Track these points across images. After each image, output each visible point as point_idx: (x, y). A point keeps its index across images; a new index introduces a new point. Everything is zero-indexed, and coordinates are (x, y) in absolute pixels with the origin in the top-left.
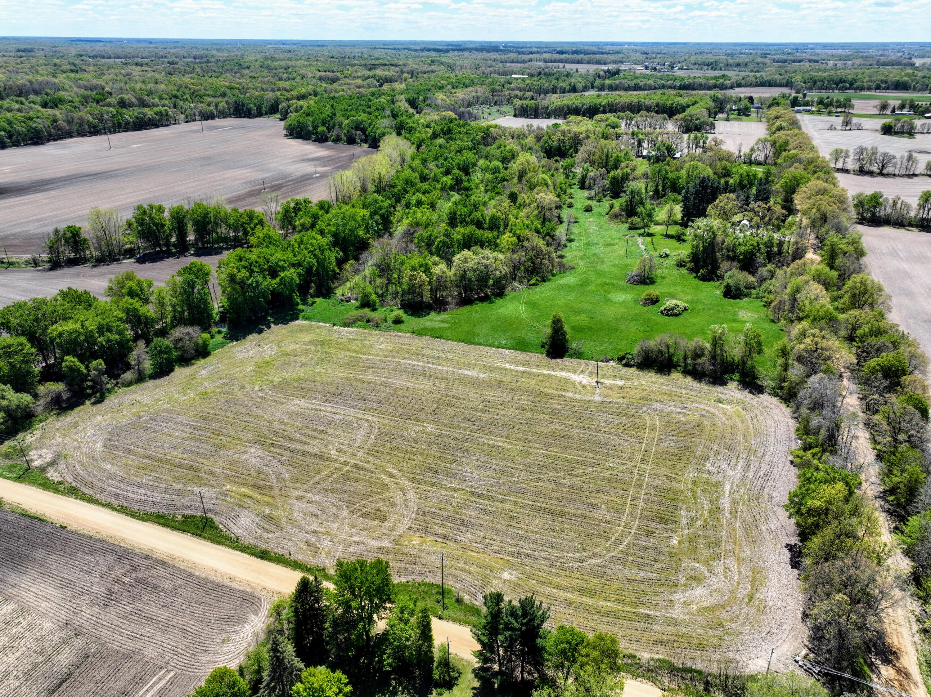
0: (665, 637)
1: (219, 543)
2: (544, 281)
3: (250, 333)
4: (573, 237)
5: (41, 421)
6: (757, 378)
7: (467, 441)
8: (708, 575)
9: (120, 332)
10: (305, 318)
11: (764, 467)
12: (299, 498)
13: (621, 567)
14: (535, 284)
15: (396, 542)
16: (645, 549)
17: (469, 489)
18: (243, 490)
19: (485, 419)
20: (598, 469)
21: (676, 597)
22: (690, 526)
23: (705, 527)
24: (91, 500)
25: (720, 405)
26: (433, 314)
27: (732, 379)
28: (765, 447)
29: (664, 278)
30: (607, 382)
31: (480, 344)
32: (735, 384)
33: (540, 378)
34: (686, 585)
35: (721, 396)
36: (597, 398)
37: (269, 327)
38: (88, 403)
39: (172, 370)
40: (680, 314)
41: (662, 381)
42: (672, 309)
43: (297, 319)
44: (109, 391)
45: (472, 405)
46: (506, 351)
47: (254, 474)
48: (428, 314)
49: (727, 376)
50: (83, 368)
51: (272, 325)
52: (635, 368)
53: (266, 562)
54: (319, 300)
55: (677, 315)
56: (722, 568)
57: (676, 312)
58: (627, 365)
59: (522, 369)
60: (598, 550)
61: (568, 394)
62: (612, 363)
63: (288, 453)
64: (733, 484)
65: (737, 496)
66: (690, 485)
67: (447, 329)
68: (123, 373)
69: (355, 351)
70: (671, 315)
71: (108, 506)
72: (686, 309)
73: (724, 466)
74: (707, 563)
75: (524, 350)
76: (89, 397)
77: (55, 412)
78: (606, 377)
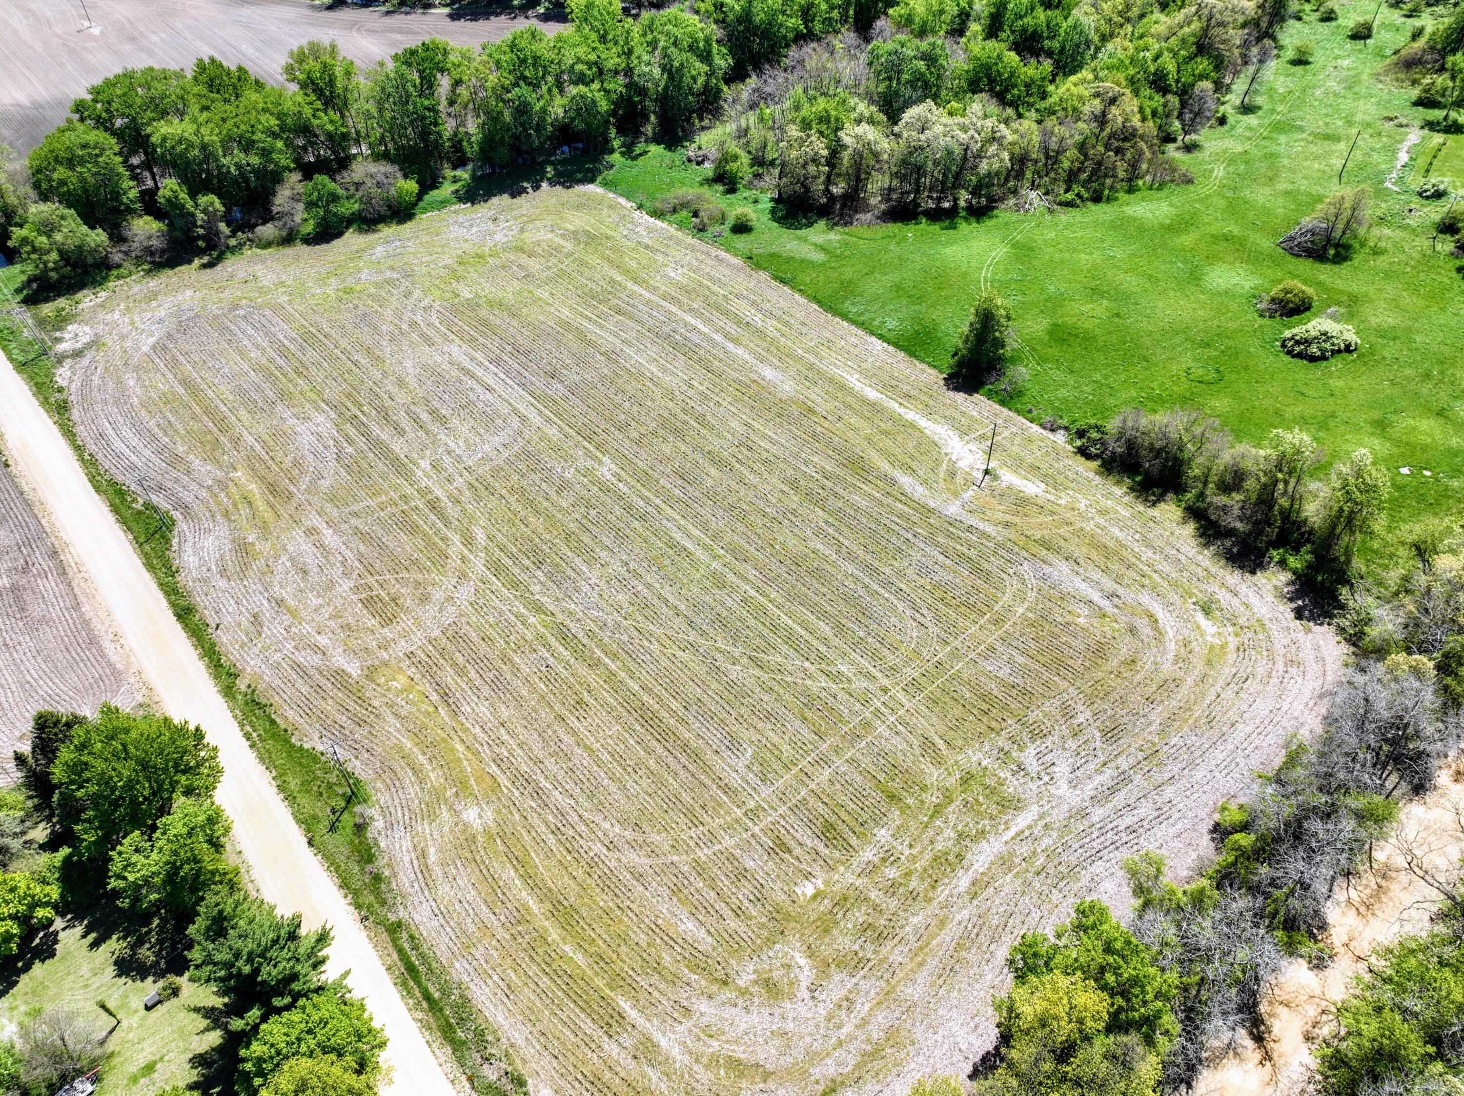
0: (607, 1075)
1: (150, 566)
2: (1097, 199)
3: (501, 192)
4: (1259, 100)
5: (119, 277)
6: (1347, 582)
7: (642, 518)
8: (804, 993)
9: (265, 153)
10: (605, 184)
11: (1145, 809)
12: (311, 531)
13: (666, 892)
14: (1069, 204)
15: (371, 672)
16: (742, 874)
17: (560, 617)
18: (253, 487)
19: (710, 482)
20: (812, 669)
21: (702, 1006)
22: (871, 870)
23: (892, 888)
24: (69, 433)
25: (1200, 617)
26: (821, 224)
27: (1282, 563)
28: (1192, 764)
29: (1376, 252)
30: (1008, 477)
31: (845, 317)
32: (1283, 577)
33: (888, 427)
34: (743, 992)
35: (1223, 596)
36: (953, 509)
37: (536, 188)
38: (197, 262)
39: (340, 234)
40: (1323, 358)
41: (1125, 513)
42: (1307, 342)
43: (592, 181)
44: (233, 250)
45: (715, 444)
46: (878, 345)
47: (288, 462)
48: (810, 225)
49: (1276, 554)
50: (189, 205)
51: (544, 185)
52: (1095, 464)
53: (178, 627)
54: (655, 149)
55: (1313, 359)
56: (843, 993)
57: (1314, 350)
58: (1083, 452)
59: (872, 394)
60: (655, 838)
61: (905, 481)
62: (1060, 438)
63: (360, 441)
64: (1041, 817)
65: (1025, 849)
66: (952, 782)
67: (812, 264)
68: (264, 224)
69: (627, 272)
70: (1300, 356)
71: (79, 449)
72: (1348, 349)
73: (1062, 769)
74: (824, 967)
75: (913, 354)
76: (201, 252)
77: (146, 267)
78: (1018, 465)
